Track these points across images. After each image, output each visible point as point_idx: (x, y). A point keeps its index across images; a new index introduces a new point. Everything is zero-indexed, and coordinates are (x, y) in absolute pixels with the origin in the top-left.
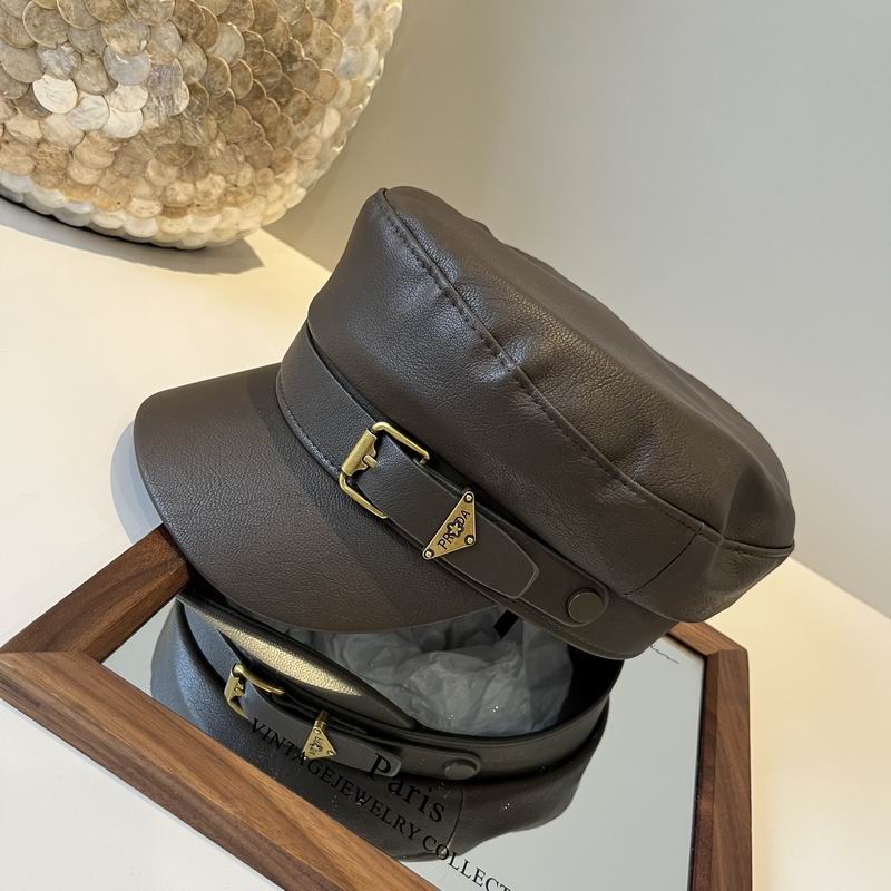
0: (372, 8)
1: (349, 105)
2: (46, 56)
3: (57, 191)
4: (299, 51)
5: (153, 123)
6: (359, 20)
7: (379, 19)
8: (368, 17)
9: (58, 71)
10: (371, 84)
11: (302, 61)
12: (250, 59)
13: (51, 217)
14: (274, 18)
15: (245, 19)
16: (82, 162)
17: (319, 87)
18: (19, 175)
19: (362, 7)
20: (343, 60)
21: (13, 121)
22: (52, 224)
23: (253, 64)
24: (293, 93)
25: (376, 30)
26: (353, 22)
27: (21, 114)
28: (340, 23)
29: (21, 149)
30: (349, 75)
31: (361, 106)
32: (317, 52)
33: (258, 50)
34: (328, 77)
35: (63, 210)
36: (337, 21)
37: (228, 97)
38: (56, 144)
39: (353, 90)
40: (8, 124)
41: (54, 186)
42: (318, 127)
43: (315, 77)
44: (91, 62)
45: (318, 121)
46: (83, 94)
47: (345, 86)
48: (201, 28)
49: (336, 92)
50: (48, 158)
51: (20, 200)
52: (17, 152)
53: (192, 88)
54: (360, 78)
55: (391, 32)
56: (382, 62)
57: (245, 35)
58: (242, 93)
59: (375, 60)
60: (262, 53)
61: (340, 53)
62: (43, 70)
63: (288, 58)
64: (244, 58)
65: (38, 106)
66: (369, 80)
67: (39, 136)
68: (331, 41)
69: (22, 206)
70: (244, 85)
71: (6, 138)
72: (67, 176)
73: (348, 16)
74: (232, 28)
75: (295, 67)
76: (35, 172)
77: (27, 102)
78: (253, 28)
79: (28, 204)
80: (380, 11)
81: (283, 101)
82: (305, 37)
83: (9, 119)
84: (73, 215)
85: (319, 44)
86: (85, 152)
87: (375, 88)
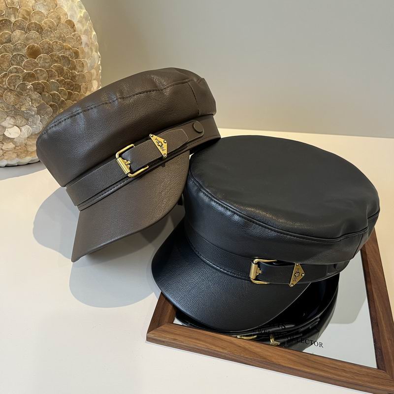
0: (88, 43)
1: (97, 75)
2: (4, 124)
3: (27, 157)
4: (75, 73)
5: (45, 123)
6: (86, 50)
7: (92, 43)
8: (88, 46)
9: (10, 126)
10: (99, 63)
11: (78, 75)
12: (63, 86)
13: (28, 164)
14: (63, 69)
15: (55, 76)
16: (30, 145)
17: (86, 79)
18: (14, 159)
19: (85, 45)
20: (89, 65)
21: (4, 146)
22: (29, 165)
23: (64, 87)
24: (80, 87)
25: (93, 47)
26: (85, 52)
27: (5, 144)
28: (82, 56)
29: (10, 152)
30: (92, 67)
31: (100, 71)
32: (80, 69)
33: (63, 82)
34: (88, 73)
35: (31, 160)
36: (81, 56)
37: (63, 101)
38: (20, 146)
39: (96, 70)
40: (3, 148)
41: (26, 156)
42: (92, 89)
43: (84, 77)
44: (18, 117)
45: (91, 88)
46: (21, 128)
47: (93, 71)
48: (44, 88)
49: (92, 75)
50: (20, 150)
51: (17, 165)
52: (10, 154)
53: (51, 106)
54: (96, 65)
55: (97, 43)
56: (99, 53)
57: (57, 80)
58: (66, 97)
59: (96, 55)
60: (65, 82)
61: (87, 64)
62: (4, 128)
63: (73, 78)
64: (61, 87)
65: (9, 138)
66: (98, 62)
67: (14, 146)
68: (83, 63)
69: (18, 165)
70: (65, 94)
71: (4, 152)
72: (28, 151)
73: (83, 52)
74: (52, 81)
75: (77, 79)
76: (18, 156)
77: (6, 139)
78: (59, 77)
79: (19, 164)
80: (91, 41)
81: (79, 90)
82: (74, 68)
83: (2, 147)
84: (34, 160)
85: (80, 67)
86: (29, 143)
87: (101, 62)
